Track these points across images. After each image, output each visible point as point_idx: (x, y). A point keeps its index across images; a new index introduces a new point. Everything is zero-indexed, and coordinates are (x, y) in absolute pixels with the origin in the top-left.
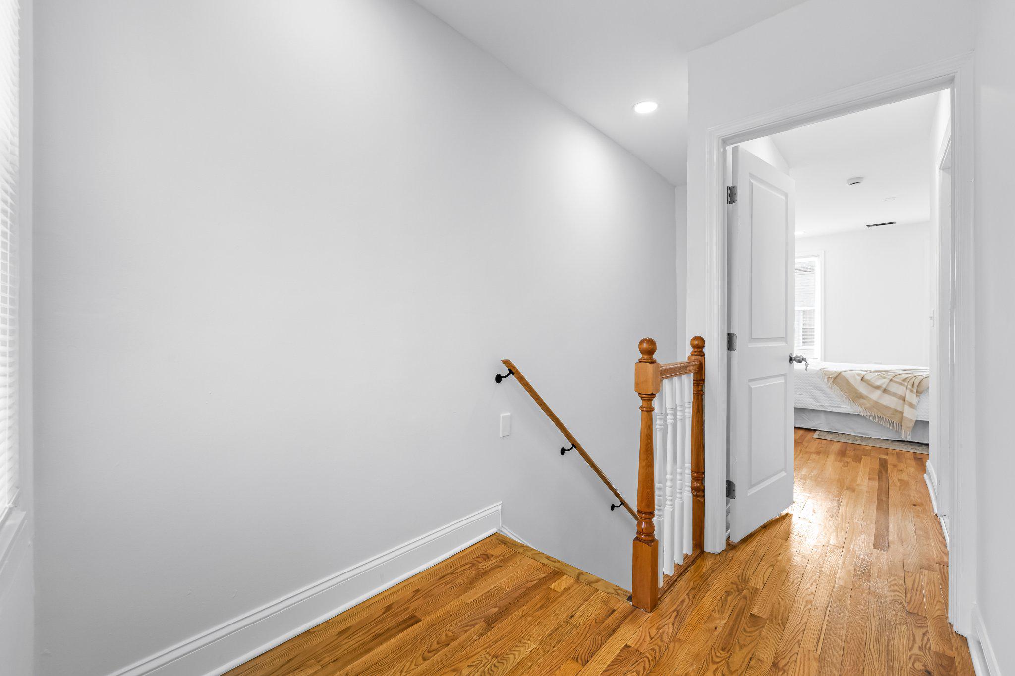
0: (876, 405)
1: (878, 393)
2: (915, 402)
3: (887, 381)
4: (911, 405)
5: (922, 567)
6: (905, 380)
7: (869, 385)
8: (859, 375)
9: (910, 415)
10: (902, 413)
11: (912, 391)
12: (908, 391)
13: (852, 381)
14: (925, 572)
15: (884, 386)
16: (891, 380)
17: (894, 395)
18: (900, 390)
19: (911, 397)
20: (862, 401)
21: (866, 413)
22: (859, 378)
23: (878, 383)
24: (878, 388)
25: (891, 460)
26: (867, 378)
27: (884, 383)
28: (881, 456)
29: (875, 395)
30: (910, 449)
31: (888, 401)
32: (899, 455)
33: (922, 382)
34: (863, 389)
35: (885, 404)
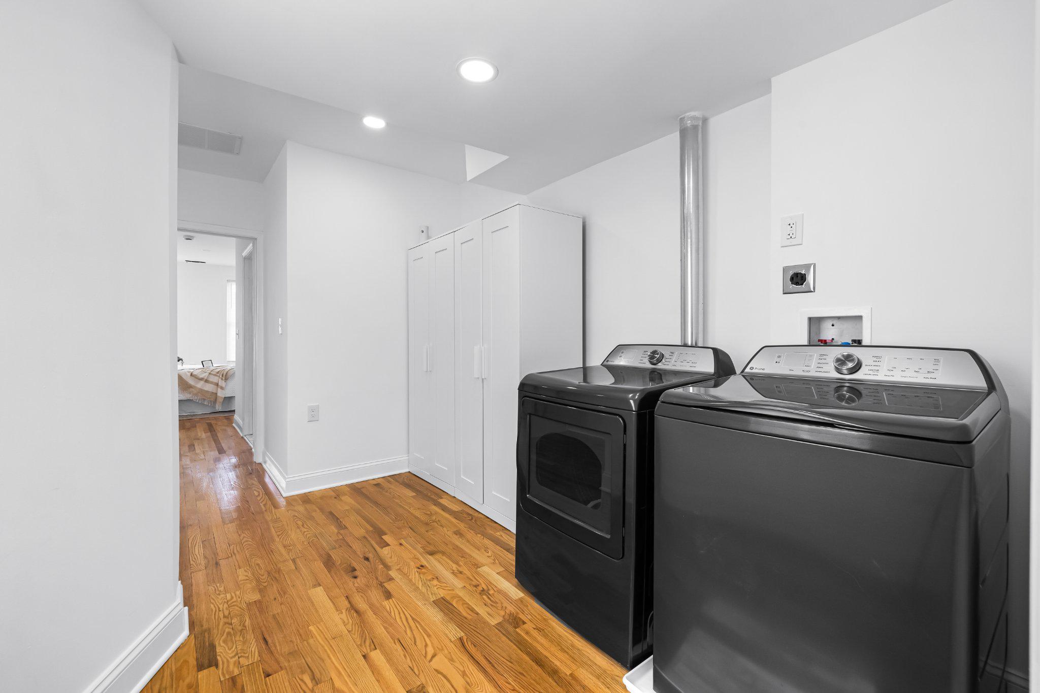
0: (201, 391)
1: (202, 382)
2: (224, 385)
3: (207, 374)
4: (222, 388)
5: (241, 453)
6: (218, 373)
7: (196, 378)
8: (189, 372)
9: (221, 394)
10: (216, 394)
11: (222, 379)
12: (220, 379)
13: (184, 377)
14: (242, 454)
15: (206, 378)
16: (210, 374)
17: (212, 383)
18: (214, 379)
19: (222, 383)
20: (191, 389)
21: (195, 398)
22: (189, 374)
23: (201, 376)
24: (202, 379)
25: (213, 422)
26: (194, 373)
27: (205, 376)
28: (207, 422)
29: (200, 385)
30: (222, 415)
31: (209, 388)
32: (215, 419)
33: (228, 373)
34: (191, 382)
35: (206, 389)
